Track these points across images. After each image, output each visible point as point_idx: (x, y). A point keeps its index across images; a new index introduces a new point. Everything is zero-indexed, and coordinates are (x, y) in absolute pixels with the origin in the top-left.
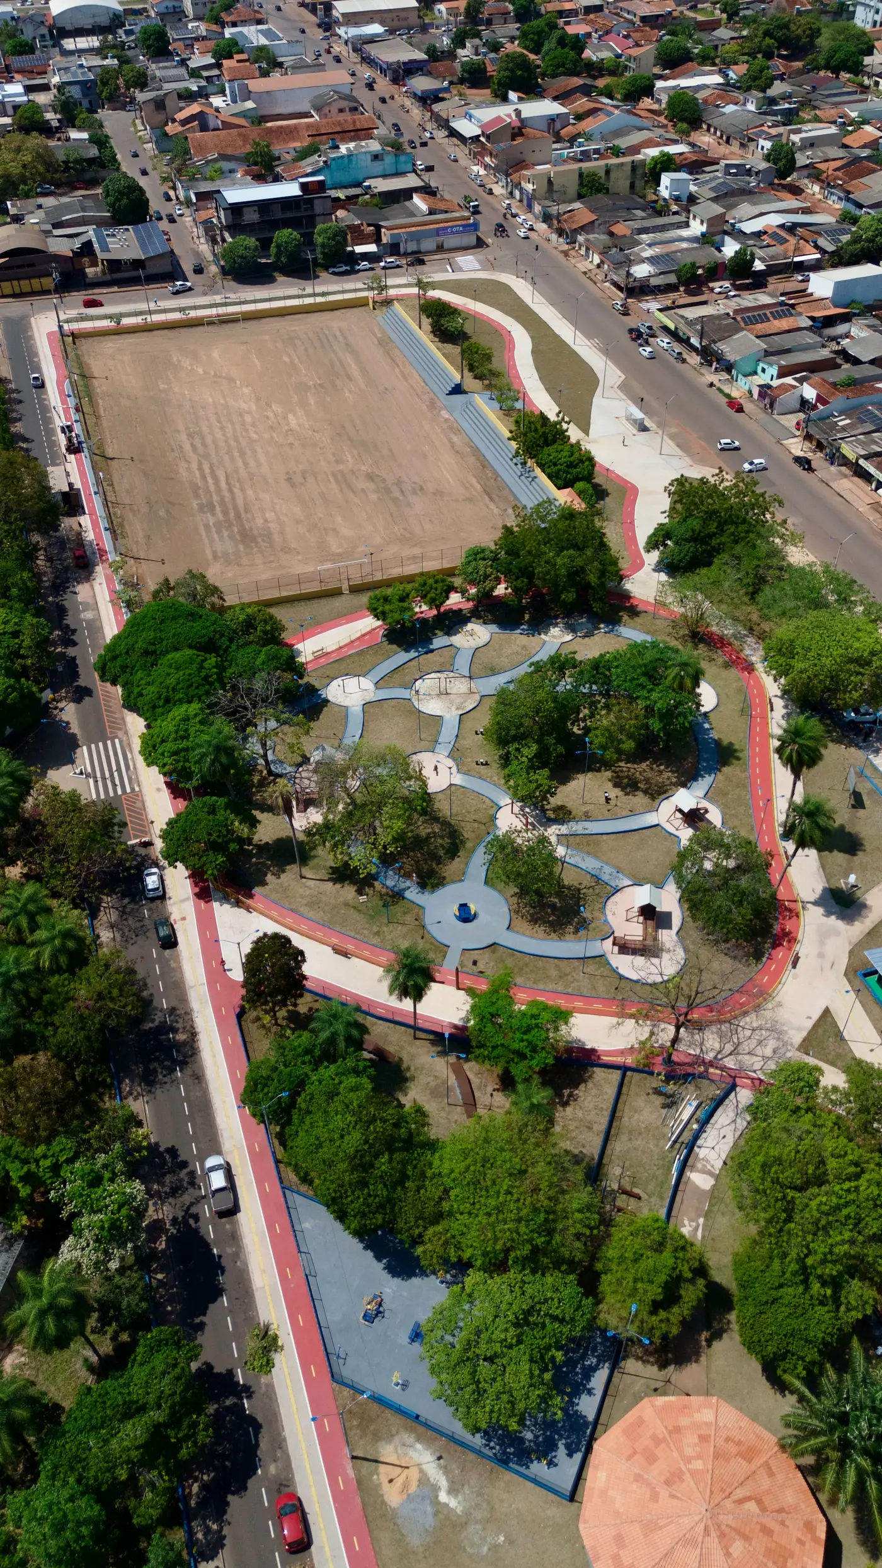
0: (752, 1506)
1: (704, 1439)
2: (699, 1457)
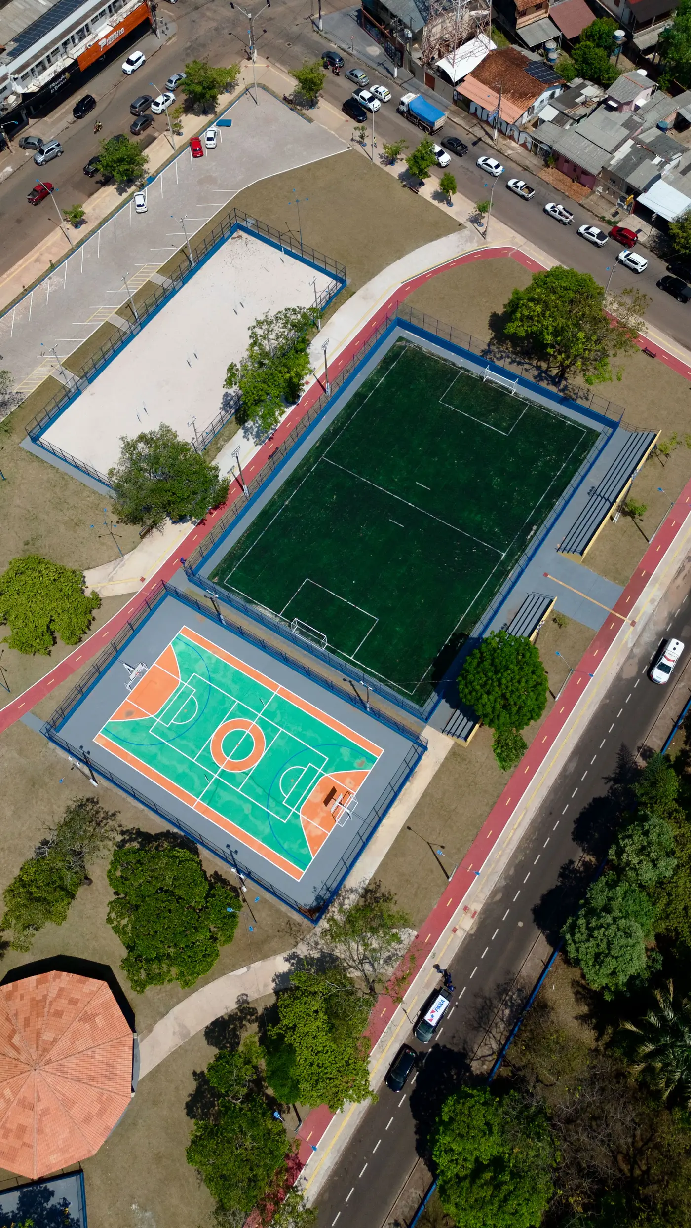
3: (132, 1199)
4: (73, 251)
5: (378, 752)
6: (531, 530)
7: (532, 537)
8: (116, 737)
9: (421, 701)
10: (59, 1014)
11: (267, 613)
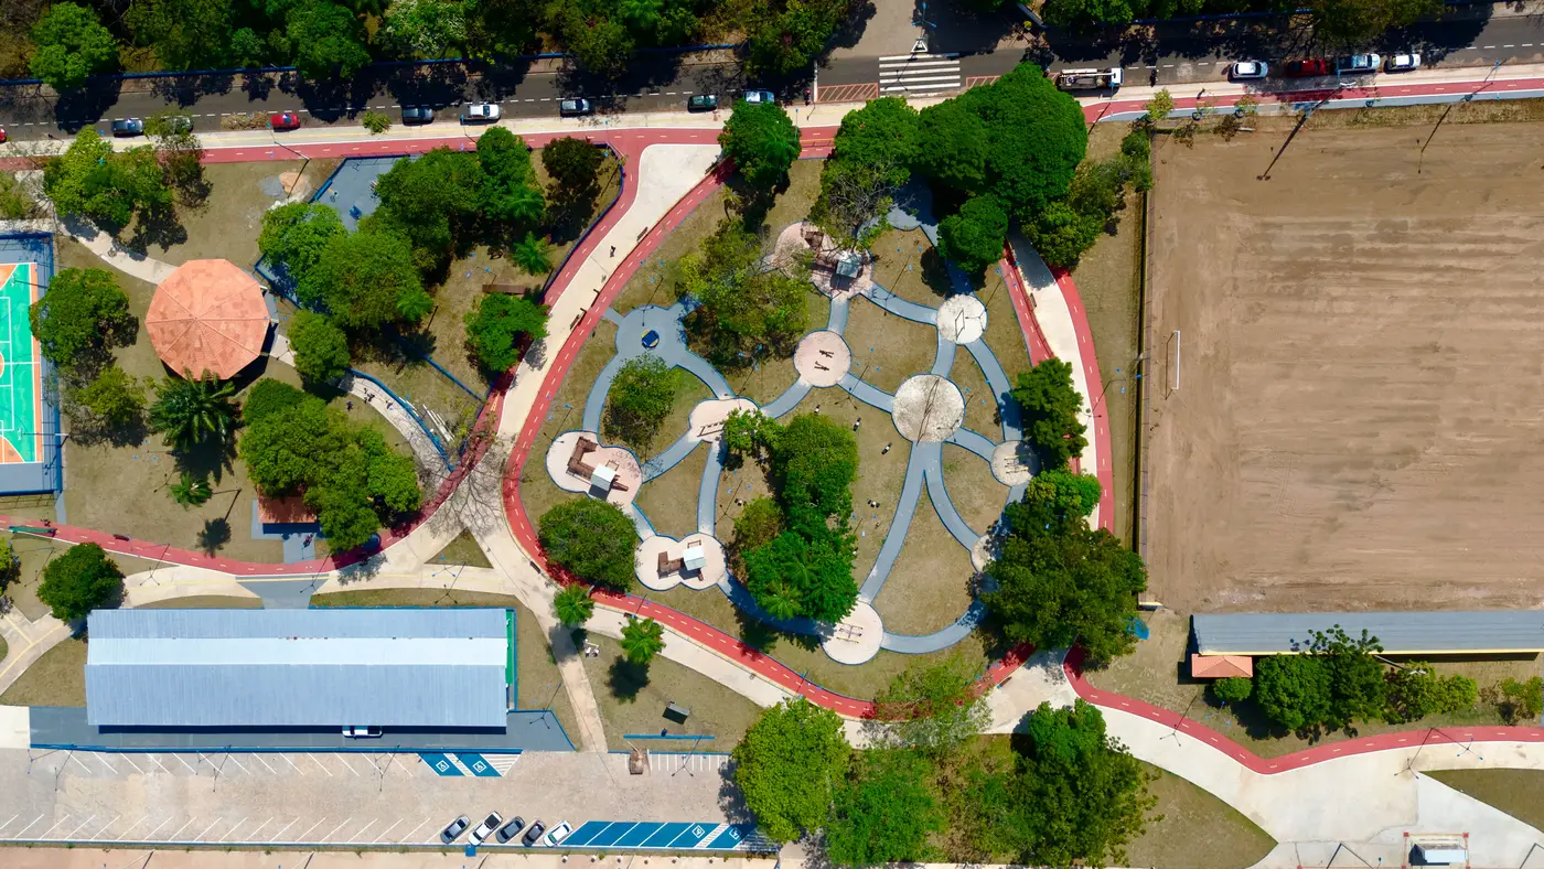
0: (197, 345)
2: (227, 329)
3: (249, 230)
8: (31, 448)
10: (172, 332)
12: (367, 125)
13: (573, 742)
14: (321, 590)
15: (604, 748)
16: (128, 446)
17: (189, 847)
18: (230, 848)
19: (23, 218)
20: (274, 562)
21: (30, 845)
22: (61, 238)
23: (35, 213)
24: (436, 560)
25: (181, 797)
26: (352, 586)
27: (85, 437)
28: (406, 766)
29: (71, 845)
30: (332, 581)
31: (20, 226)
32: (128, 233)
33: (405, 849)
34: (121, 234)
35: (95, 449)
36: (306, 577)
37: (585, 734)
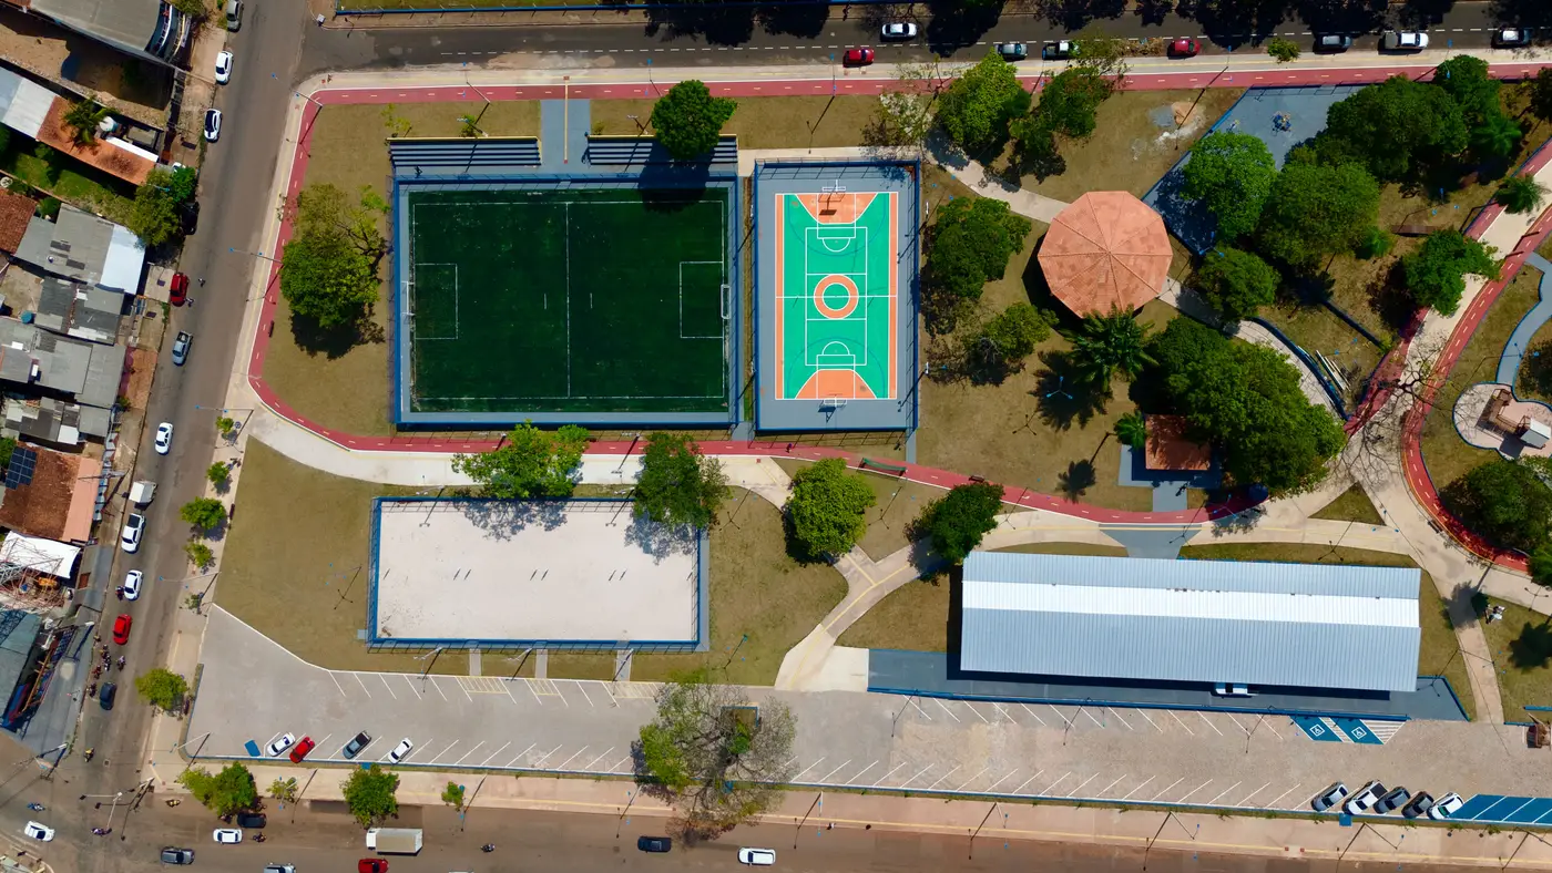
0: (1102, 280)
1: (1142, 273)
2: (1135, 264)
3: (1133, 162)
4: (491, 771)
5: (780, 197)
6: (533, 196)
7: (538, 191)
8: (885, 386)
9: (723, 193)
10: (1073, 268)
11: (727, 348)
12: (1273, 52)
13: (1466, 712)
14: (1193, 541)
15: (1500, 719)
16: (987, 385)
17: (1036, 801)
18: (1080, 803)
19: (886, 145)
20: (1142, 510)
21: (864, 791)
22: (928, 167)
23: (899, 140)
24: (1323, 514)
25: (1029, 748)
26: (1226, 538)
27: (943, 375)
28: (1277, 729)
29: (907, 794)
30: (1205, 532)
31: (883, 152)
32: (1001, 163)
33: (1271, 815)
34: (994, 164)
35: (952, 386)
36: (1177, 527)
37: (1480, 703)
